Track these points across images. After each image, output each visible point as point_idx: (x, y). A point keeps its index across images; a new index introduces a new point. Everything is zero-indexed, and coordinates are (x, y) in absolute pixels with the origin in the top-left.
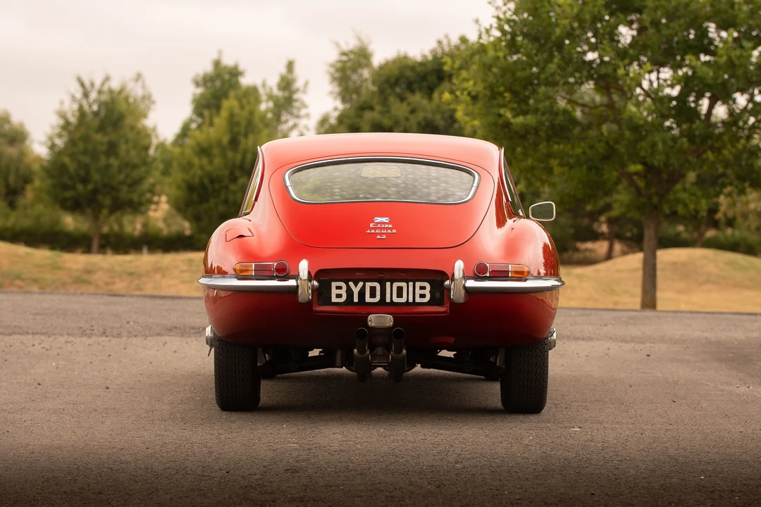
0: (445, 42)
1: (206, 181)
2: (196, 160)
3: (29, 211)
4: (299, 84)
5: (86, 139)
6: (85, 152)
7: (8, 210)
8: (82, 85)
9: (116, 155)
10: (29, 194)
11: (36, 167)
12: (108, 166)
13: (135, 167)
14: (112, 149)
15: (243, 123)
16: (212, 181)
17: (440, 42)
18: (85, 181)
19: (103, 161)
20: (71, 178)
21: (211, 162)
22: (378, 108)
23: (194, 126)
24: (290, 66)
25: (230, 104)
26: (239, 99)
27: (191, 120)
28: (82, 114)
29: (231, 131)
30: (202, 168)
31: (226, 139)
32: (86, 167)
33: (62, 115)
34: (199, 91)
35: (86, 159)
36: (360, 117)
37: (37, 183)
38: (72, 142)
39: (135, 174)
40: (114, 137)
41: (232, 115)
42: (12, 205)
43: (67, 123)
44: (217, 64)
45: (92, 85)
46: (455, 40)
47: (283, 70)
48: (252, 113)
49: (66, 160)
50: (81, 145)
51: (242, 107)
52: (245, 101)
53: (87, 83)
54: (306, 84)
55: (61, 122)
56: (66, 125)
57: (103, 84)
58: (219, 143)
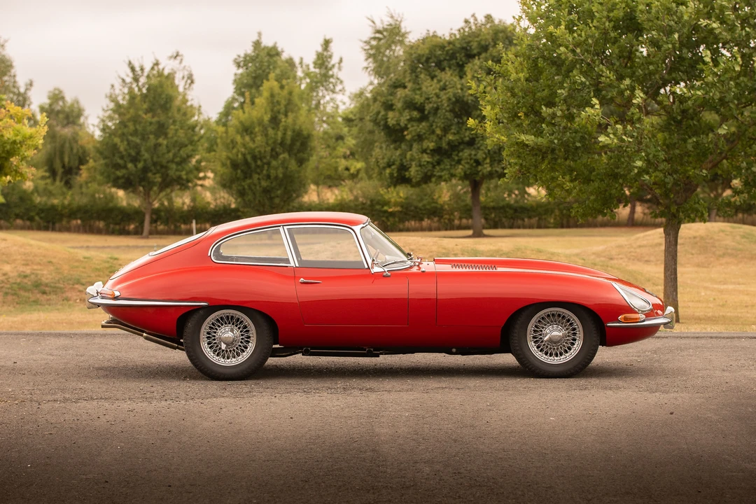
0: (472, 20)
1: (249, 157)
2: (238, 138)
3: (84, 190)
4: (335, 60)
5: (136, 120)
6: (135, 133)
7: (65, 190)
8: (133, 69)
9: (166, 135)
10: (84, 174)
11: (90, 147)
12: (157, 146)
13: (183, 146)
14: (161, 129)
15: (283, 102)
16: (254, 158)
17: (466, 21)
18: (135, 160)
19: (152, 140)
20: (122, 157)
21: (253, 140)
22: (409, 85)
23: (236, 105)
24: (327, 43)
25: (270, 84)
26: (278, 79)
27: (234, 99)
28: (132, 97)
29: (272, 110)
30: (244, 145)
31: (267, 118)
32: (137, 147)
33: (113, 99)
34: (241, 71)
35: (138, 140)
36: (392, 94)
37: (91, 163)
38: (123, 124)
39: (183, 153)
40: (163, 118)
41: (272, 96)
42: (68, 184)
43: (118, 106)
44: (257, 44)
45: (142, 69)
46: (481, 19)
47: (320, 49)
48: (290, 93)
49: (117, 140)
50: (131, 127)
51: (282, 87)
52: (284, 82)
53: (138, 69)
54: (341, 61)
55: (112, 105)
56: (118, 108)
57: (153, 68)
58: (260, 122)
